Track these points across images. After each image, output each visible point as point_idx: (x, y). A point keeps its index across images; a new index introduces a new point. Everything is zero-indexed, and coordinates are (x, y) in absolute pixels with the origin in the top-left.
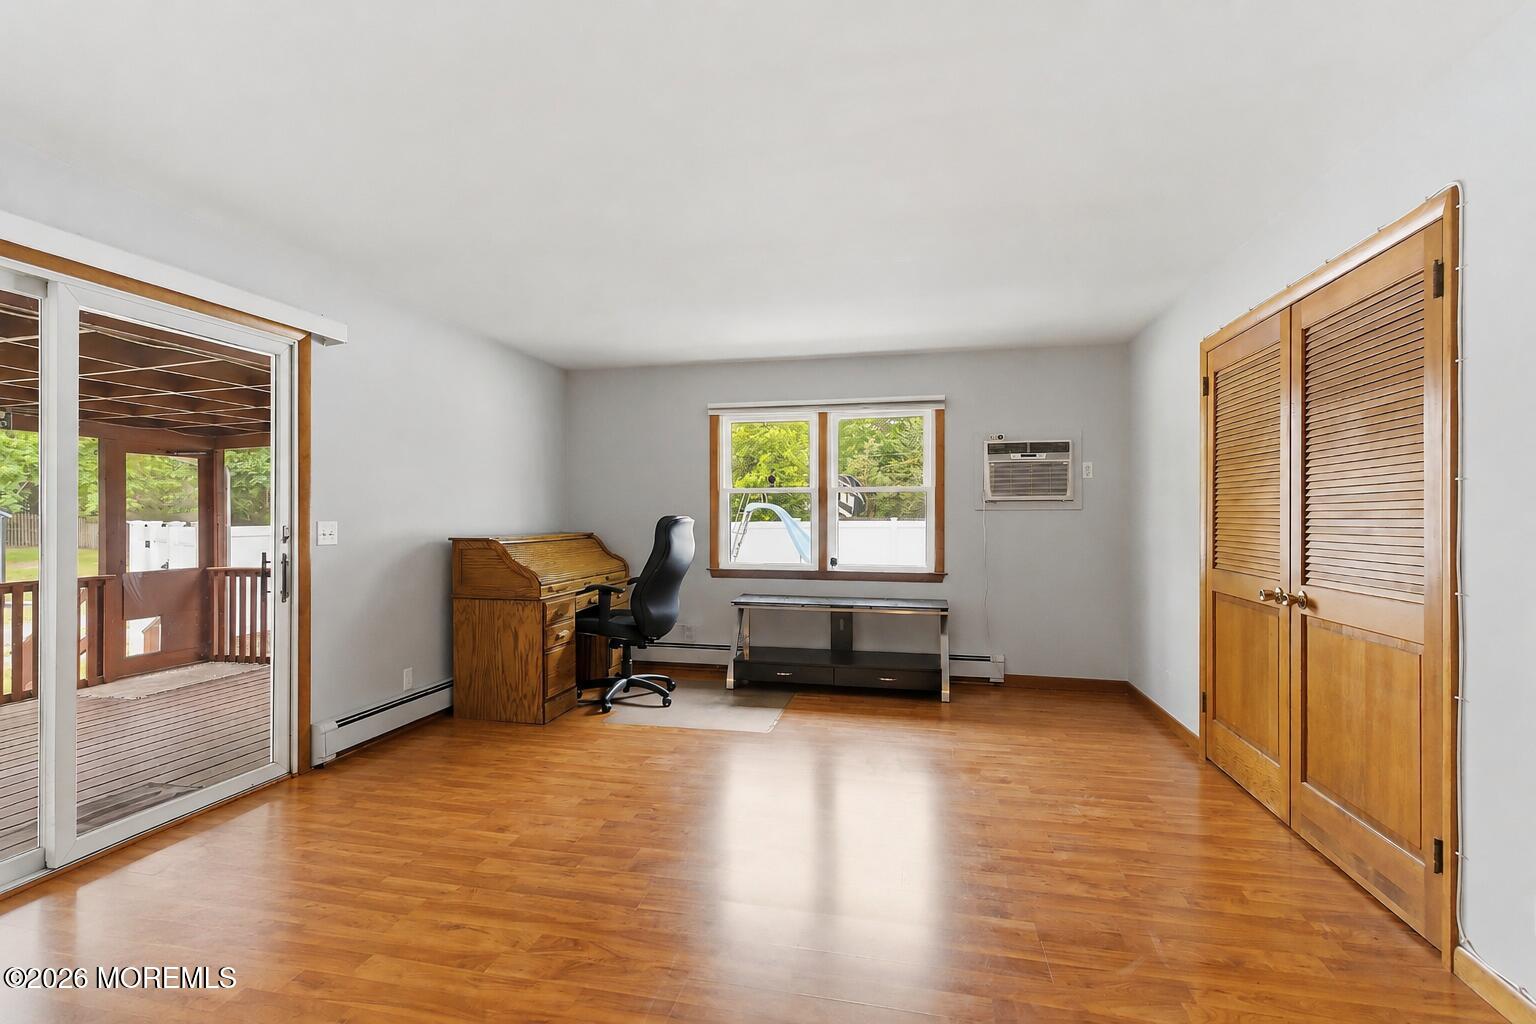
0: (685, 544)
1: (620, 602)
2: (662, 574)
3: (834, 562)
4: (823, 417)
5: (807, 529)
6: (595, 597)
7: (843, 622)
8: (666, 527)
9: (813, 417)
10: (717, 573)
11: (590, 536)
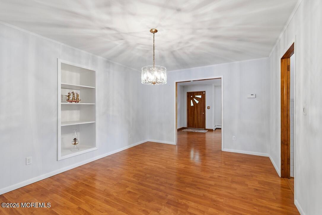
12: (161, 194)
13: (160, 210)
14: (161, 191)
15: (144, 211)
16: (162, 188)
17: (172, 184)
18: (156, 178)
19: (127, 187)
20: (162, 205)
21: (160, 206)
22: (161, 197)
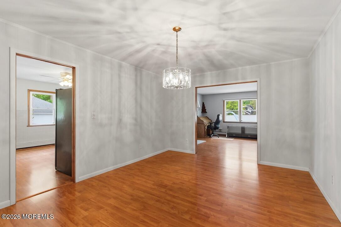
0: (221, 118)
1: (213, 125)
2: (218, 121)
3: (242, 121)
4: (240, 101)
5: (238, 116)
6: (209, 124)
7: (243, 129)
8: (218, 116)
9: (239, 101)
10: (224, 122)
11: (207, 117)
12: (171, 193)
13: (172, 184)
14: (170, 195)
15: (184, 184)
16: (169, 198)
17: (156, 201)
18: (175, 212)
19: (206, 201)
20: (171, 186)
21: (172, 185)
22: (171, 190)
